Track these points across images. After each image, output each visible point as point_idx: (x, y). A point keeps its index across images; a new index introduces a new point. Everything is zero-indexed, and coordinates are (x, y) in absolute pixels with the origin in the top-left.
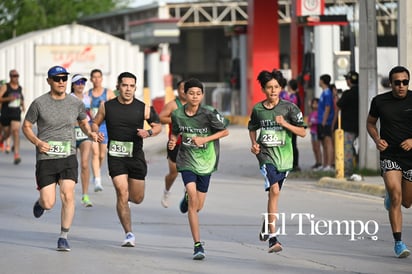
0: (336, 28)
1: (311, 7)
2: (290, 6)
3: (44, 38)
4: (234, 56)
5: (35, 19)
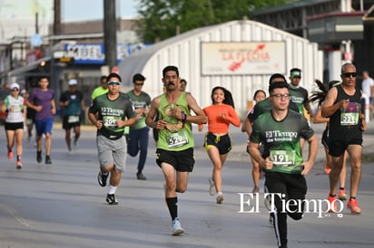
3: (211, 35)
5: (200, 13)
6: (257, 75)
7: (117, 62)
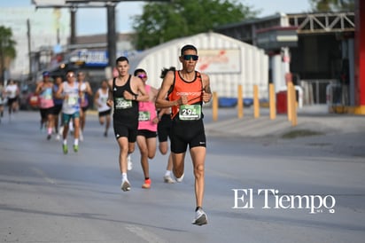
4: (344, 55)
5: (178, 29)
6: (220, 73)
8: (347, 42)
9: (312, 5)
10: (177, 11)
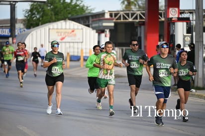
0: (185, 23)
1: (173, 14)
2: (164, 13)
3: (53, 26)
4: (139, 35)
5: (49, 17)
6: (71, 42)
7: (15, 36)
8: (140, 27)
9: (122, 6)
10: (49, 8)
